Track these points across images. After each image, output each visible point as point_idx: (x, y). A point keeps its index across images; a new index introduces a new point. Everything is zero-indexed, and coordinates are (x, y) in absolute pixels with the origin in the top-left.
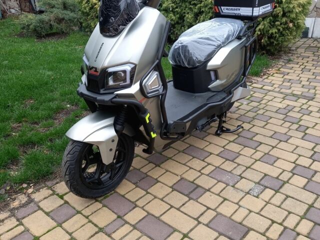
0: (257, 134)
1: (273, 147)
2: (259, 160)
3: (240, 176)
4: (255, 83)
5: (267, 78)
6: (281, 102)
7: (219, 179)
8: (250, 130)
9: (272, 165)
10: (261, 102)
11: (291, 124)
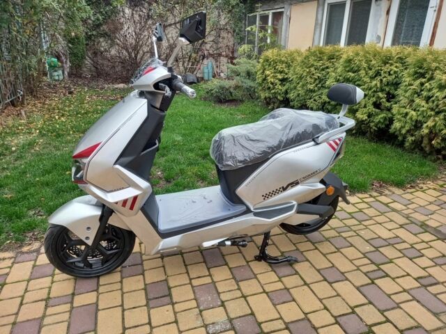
0: (307, 260)
1: (306, 284)
2: (267, 293)
3: (223, 302)
4: (386, 195)
5: (411, 193)
6: (390, 230)
7: (198, 296)
8: (304, 253)
9: (274, 305)
10: (363, 223)
11: (369, 262)
